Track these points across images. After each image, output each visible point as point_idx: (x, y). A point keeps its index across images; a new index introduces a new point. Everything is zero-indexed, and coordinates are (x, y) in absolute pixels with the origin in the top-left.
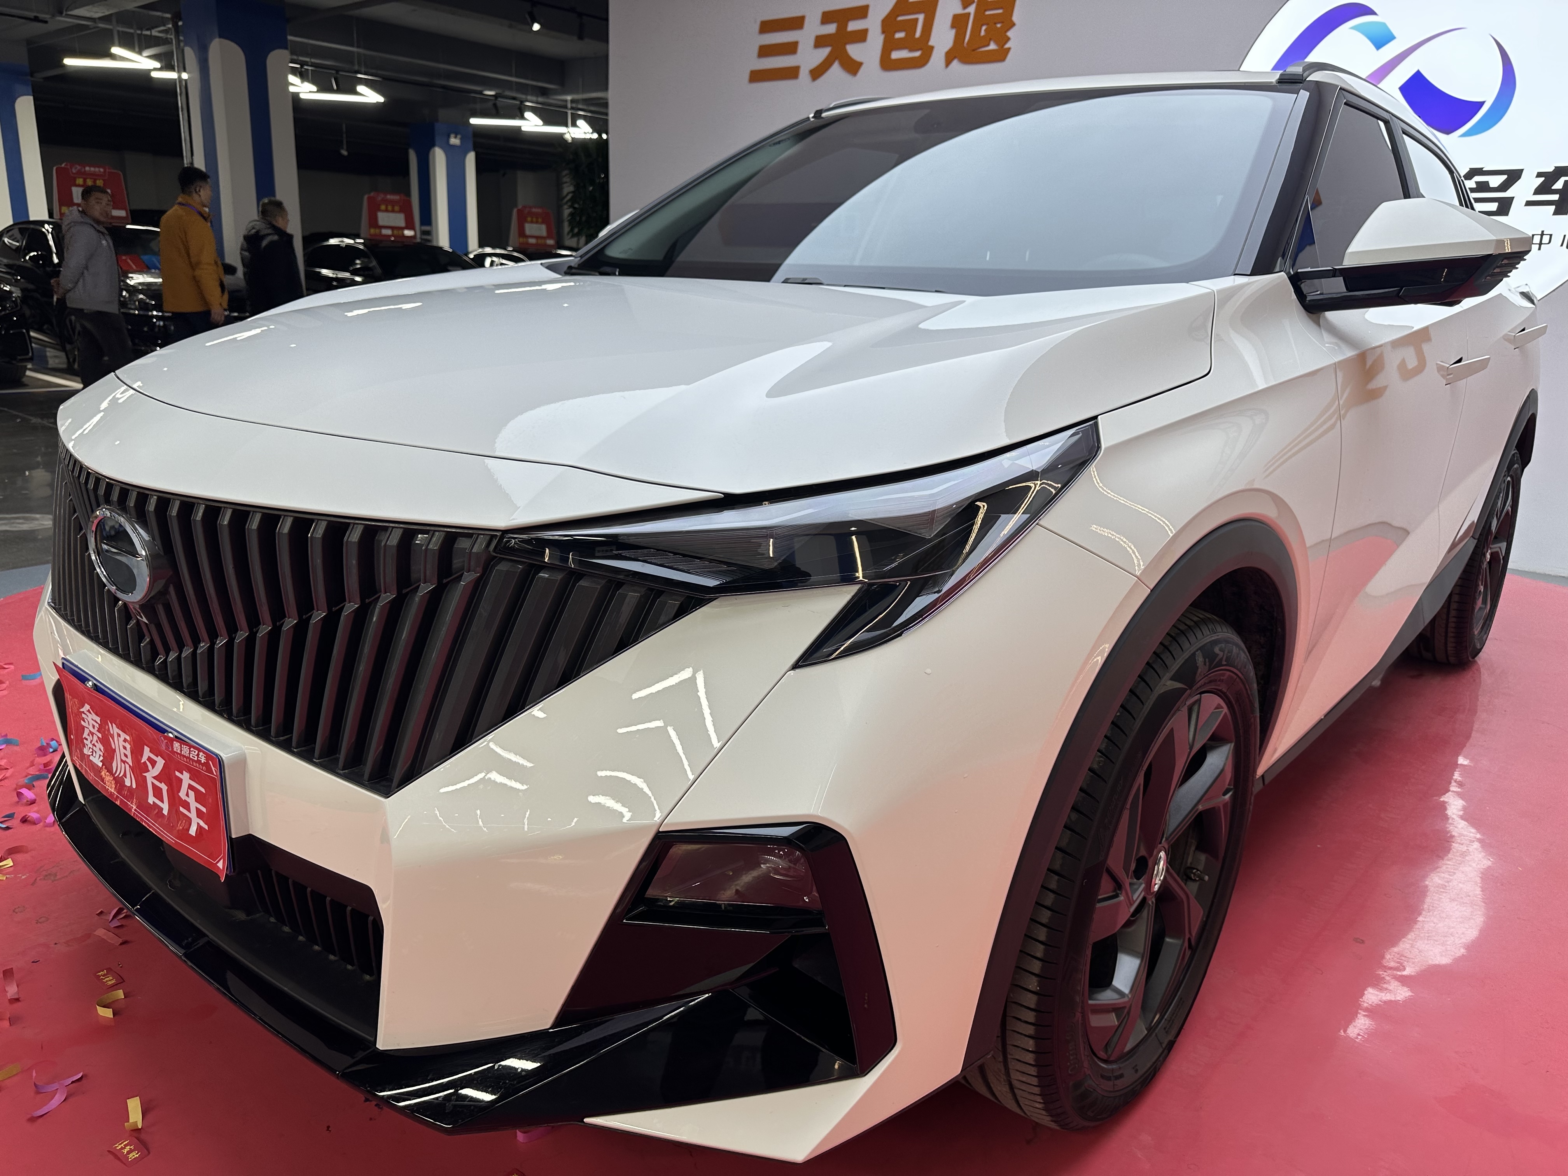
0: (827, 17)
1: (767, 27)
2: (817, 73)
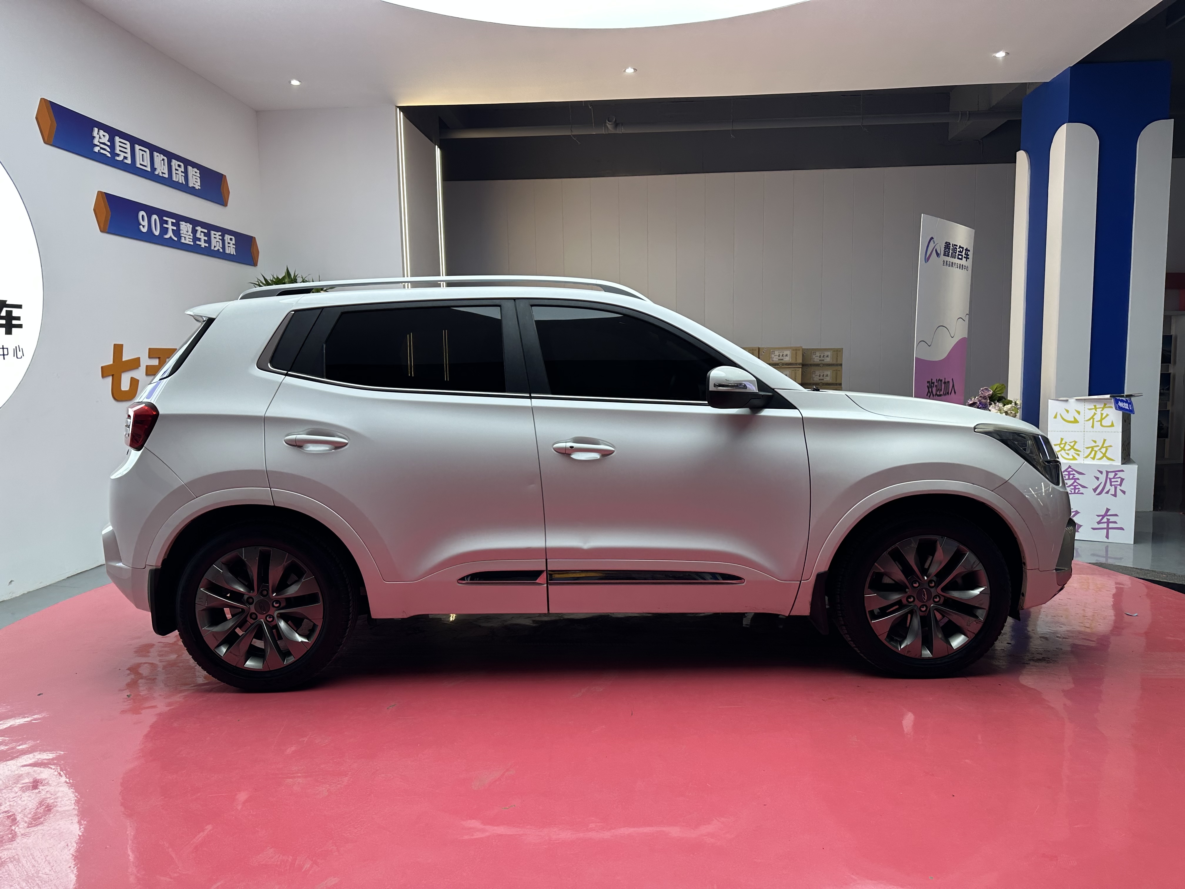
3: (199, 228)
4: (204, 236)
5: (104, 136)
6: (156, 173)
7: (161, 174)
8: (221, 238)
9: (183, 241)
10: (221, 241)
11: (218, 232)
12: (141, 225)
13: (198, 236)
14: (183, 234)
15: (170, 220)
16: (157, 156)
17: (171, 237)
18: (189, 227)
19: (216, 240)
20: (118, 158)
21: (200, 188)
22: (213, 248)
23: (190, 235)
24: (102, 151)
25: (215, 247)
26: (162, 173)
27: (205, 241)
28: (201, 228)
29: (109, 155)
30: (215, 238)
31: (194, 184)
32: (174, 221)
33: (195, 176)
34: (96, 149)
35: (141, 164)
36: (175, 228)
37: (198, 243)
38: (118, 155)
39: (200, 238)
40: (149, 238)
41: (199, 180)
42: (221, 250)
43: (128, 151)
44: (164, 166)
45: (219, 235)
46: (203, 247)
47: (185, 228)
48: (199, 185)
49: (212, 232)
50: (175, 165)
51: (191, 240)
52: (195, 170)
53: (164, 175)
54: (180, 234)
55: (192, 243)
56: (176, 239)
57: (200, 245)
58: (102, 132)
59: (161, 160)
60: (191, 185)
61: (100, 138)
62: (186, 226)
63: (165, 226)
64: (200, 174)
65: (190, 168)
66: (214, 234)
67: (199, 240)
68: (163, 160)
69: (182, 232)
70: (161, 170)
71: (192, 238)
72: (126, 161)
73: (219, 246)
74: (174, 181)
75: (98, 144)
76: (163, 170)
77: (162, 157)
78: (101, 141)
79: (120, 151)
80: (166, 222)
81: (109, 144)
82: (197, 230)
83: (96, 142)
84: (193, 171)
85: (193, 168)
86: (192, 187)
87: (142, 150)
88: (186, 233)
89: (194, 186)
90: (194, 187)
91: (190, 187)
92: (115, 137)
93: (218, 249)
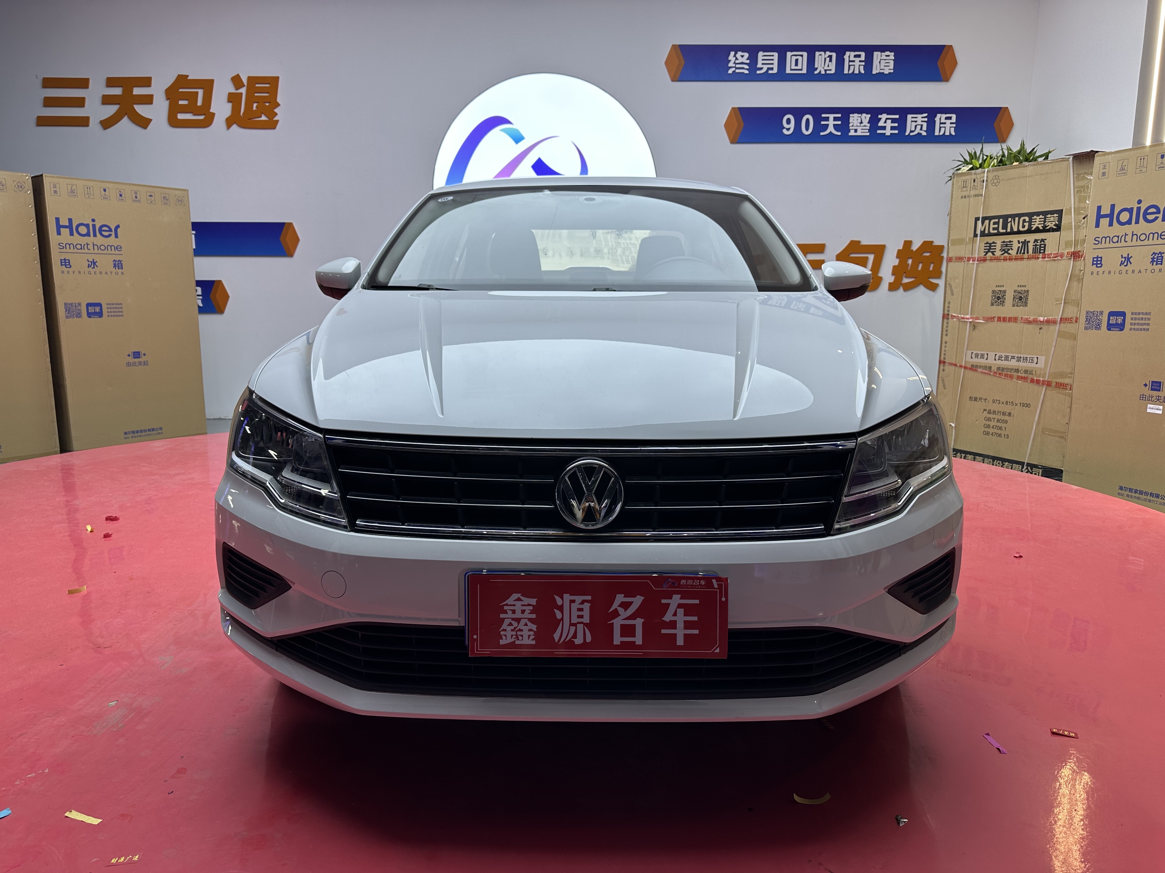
0: (111, 82)
1: (48, 83)
2: (107, 124)
3: (884, 117)
4: (892, 122)
5: (742, 56)
6: (816, 72)
7: (823, 72)
8: (926, 119)
9: (852, 133)
10: (925, 125)
11: (922, 114)
12: (784, 128)
13: (881, 124)
14: (853, 126)
15: (831, 116)
16: (821, 55)
17: (831, 132)
18: (865, 117)
19: (914, 124)
20: (758, 72)
21: (892, 71)
22: (907, 134)
23: (865, 126)
24: (737, 71)
25: (911, 132)
26: (826, 70)
27: (892, 128)
28: (887, 114)
29: (746, 72)
30: (912, 121)
31: (881, 69)
32: (840, 115)
33: (885, 60)
34: (730, 71)
35: (791, 70)
36: (839, 123)
37: (879, 132)
38: (761, 69)
39: (885, 127)
40: (797, 138)
41: (892, 64)
42: (924, 134)
43: (776, 62)
44: (830, 63)
45: (922, 117)
46: (889, 134)
47: (857, 120)
48: (892, 68)
49: (909, 117)
50: (849, 57)
51: (867, 131)
52: (888, 53)
53: (828, 72)
54: (849, 127)
55: (868, 134)
56: (839, 134)
57: (885, 134)
58: (740, 53)
59: (825, 59)
60: (874, 72)
61: (737, 59)
62: (860, 117)
63: (823, 123)
64: (894, 56)
65: (876, 54)
66: (912, 118)
67: (884, 128)
68: (830, 57)
69: (851, 125)
70: (823, 68)
71: (868, 128)
72: (770, 72)
73: (921, 129)
74: (846, 74)
75: (734, 65)
76: (828, 66)
77: (828, 53)
78: (737, 62)
79: (763, 64)
80: (827, 119)
81: (748, 61)
82: (880, 119)
83: (731, 64)
84: (881, 56)
85: (881, 52)
86: (877, 73)
87: (796, 55)
88: (859, 124)
89: (881, 71)
90: (883, 73)
91: (874, 74)
92: (758, 52)
93: (919, 134)
